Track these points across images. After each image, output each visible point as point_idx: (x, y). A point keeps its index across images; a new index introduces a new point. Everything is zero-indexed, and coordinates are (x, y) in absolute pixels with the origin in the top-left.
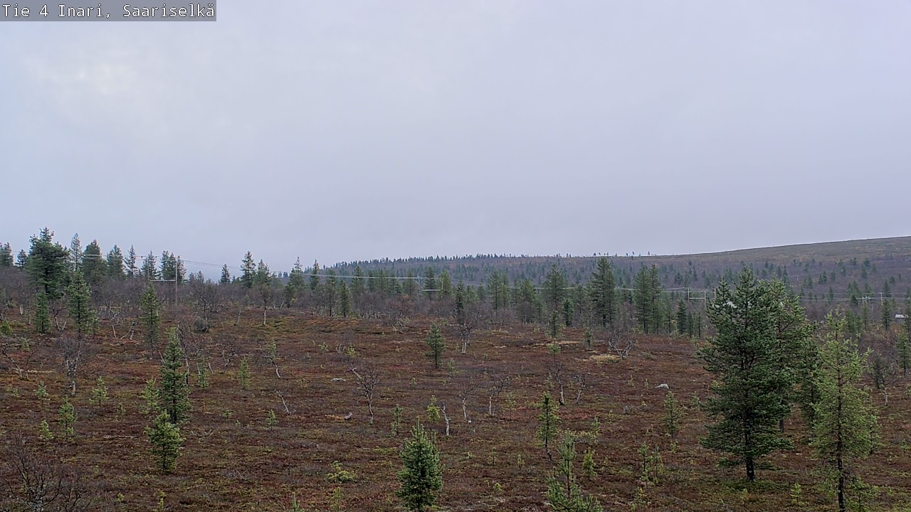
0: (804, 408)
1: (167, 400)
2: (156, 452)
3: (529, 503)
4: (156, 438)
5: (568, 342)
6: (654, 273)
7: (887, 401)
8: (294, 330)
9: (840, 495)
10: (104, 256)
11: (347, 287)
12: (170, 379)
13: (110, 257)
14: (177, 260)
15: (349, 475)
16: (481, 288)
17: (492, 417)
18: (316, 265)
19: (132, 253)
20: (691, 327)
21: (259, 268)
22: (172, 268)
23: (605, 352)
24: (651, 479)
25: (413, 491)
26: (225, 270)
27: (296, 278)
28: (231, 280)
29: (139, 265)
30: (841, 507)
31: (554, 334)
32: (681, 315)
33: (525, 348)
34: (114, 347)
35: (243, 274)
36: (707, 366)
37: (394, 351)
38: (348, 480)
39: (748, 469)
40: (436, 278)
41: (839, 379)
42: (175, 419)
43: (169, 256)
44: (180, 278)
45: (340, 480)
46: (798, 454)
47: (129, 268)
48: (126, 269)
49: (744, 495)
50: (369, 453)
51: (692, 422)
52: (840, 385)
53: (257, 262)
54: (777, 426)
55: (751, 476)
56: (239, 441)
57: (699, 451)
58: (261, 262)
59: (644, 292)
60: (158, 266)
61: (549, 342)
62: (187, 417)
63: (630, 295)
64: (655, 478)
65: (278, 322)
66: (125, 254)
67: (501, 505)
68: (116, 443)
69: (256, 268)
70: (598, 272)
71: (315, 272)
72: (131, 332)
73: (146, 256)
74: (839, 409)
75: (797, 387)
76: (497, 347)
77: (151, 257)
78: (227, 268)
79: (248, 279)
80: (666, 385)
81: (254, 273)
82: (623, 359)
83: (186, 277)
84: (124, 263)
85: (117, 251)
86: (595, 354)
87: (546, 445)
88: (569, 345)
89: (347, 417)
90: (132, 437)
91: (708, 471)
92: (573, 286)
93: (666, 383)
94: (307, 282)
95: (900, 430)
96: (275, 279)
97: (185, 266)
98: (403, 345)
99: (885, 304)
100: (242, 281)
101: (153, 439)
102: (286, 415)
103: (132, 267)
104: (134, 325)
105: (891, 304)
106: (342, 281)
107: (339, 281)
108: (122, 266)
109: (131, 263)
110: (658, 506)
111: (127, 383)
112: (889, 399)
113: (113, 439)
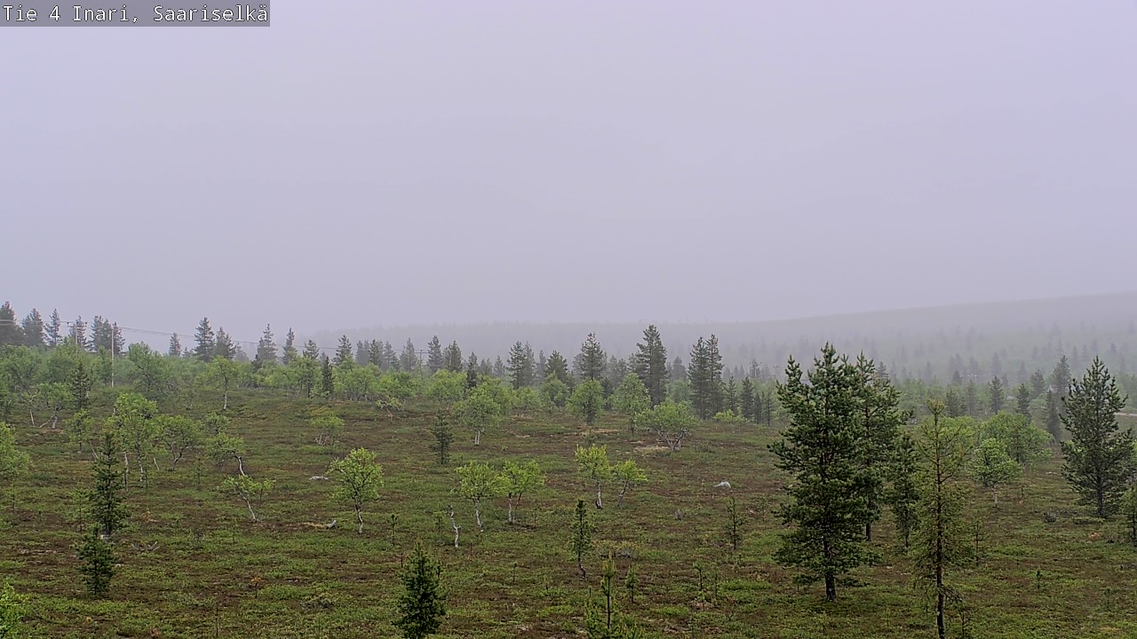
0: (896, 511)
1: (100, 504)
2: (86, 570)
3: (557, 629)
4: (86, 553)
5: (608, 431)
6: (713, 342)
7: (996, 502)
8: (263, 416)
9: (940, 619)
10: (19, 321)
11: (331, 362)
12: (105, 479)
13: (27, 323)
14: (112, 327)
15: (331, 599)
16: (499, 363)
17: (511, 523)
18: (291, 335)
19: (55, 317)
20: (758, 412)
21: (218, 338)
22: (106, 336)
23: (653, 443)
24: (708, 600)
25: (413, 618)
26: (174, 339)
27: (265, 351)
28: (182, 353)
29: (64, 332)
30: (941, 631)
31: (589, 421)
32: (747, 394)
33: (555, 439)
34: (31, 438)
35: (197, 344)
36: (779, 461)
37: (390, 442)
38: (332, 604)
39: (828, 587)
40: (442, 349)
41: (939, 475)
42: (110, 529)
43: (103, 322)
44: (117, 350)
45: (320, 603)
46: (888, 567)
47: (51, 338)
48: (47, 338)
49: (823, 618)
50: (357, 571)
51: (760, 529)
52: (940, 483)
53: (215, 330)
54: (864, 532)
55: (831, 594)
56: (193, 555)
57: (768, 565)
58: (221, 330)
59: (700, 367)
60: (88, 334)
61: (584, 431)
62: (126, 526)
63: (684, 372)
64: (714, 600)
65: (242, 406)
66: (46, 320)
67: (523, 633)
68: (33, 559)
69: (214, 337)
70: (646, 344)
71: (289, 342)
72: (54, 419)
73: (73, 322)
74: (939, 511)
75: (888, 486)
76: (517, 436)
77: (79, 324)
78: (178, 338)
79: (204, 352)
80: (728, 483)
81: (212, 344)
82: (676, 451)
83: (125, 349)
84: (44, 331)
85: (36, 315)
86: (640, 445)
87: (579, 559)
88: (608, 433)
89: (329, 525)
90: (55, 552)
91: (780, 589)
92: (613, 359)
93: (728, 480)
94: (280, 353)
95: (1012, 537)
96: (239, 351)
97: (123, 335)
98: (401, 434)
99: (996, 382)
100: (198, 354)
101: (82, 554)
102: (252, 523)
103: (56, 336)
104: (57, 409)
105: (1001, 381)
106: (323, 354)
107: (320, 355)
108: (42, 334)
109: (54, 330)
110: (717, 632)
111: (49, 482)
112: (999, 499)
113: (30, 554)
